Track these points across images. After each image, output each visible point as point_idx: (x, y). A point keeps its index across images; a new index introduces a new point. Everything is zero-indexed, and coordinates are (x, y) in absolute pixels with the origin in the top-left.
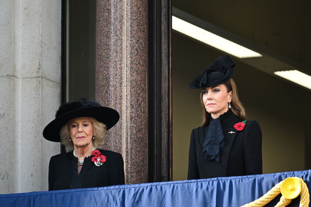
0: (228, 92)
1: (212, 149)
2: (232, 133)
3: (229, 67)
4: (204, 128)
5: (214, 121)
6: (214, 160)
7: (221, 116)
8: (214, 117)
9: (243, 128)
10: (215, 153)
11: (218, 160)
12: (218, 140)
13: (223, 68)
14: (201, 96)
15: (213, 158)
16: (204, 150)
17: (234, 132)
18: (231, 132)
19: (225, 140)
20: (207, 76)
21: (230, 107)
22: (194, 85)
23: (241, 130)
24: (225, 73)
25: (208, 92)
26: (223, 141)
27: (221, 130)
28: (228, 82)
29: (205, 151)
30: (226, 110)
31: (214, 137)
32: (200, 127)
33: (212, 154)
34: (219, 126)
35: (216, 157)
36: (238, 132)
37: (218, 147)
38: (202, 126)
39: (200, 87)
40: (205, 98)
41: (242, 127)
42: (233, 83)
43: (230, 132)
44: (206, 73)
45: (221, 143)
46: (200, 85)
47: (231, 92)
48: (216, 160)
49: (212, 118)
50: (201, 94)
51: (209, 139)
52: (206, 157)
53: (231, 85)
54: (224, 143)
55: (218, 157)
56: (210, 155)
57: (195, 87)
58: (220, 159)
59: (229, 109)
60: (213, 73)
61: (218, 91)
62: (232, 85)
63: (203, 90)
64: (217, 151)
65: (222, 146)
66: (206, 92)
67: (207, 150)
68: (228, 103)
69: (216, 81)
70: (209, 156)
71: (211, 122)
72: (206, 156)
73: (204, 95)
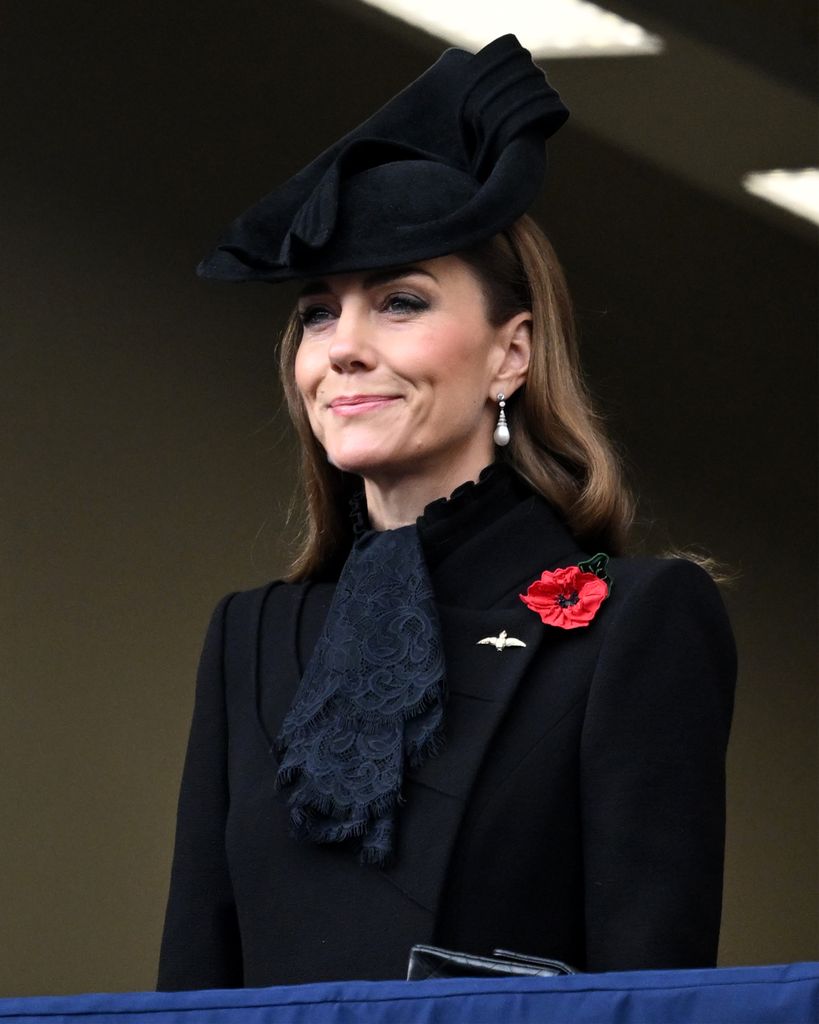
0: (498, 318)
1: (348, 756)
2: (506, 648)
3: (513, 126)
4: (307, 592)
5: (376, 543)
6: (352, 846)
7: (436, 509)
8: (387, 511)
9: (589, 617)
10: (368, 790)
11: (380, 844)
12: (393, 694)
13: (471, 133)
14: (286, 341)
15: (347, 826)
16: (289, 763)
17: (515, 642)
18: (501, 641)
19: (451, 698)
20: (342, 192)
21: (503, 432)
22: (237, 253)
23: (569, 626)
24: (482, 175)
25: (337, 314)
26: (428, 704)
27: (428, 629)
28: (501, 241)
29: (297, 775)
30: (472, 466)
31: (369, 669)
32: (280, 583)
33: (341, 803)
34: (412, 588)
35: (372, 819)
36: (554, 638)
37: (394, 748)
38: (298, 581)
39: (285, 266)
40: (314, 354)
41: (585, 609)
42: (535, 250)
43: (492, 640)
44: (333, 172)
45: (412, 721)
46: (284, 258)
47: (524, 316)
48: (368, 845)
49: (367, 520)
50: (290, 329)
51: (330, 687)
52: (296, 816)
53: (520, 271)
54: (436, 719)
55: (384, 825)
56: (332, 806)
57: (244, 267)
58: (397, 837)
59: (500, 452)
60: (393, 170)
61: (418, 305)
62: (527, 265)
63: (307, 292)
64: (388, 782)
65: (419, 744)
66: (324, 312)
67: (309, 769)
68: (491, 404)
69: (409, 228)
70: (320, 815)
71: (356, 557)
72: (294, 811)
73: (308, 334)
